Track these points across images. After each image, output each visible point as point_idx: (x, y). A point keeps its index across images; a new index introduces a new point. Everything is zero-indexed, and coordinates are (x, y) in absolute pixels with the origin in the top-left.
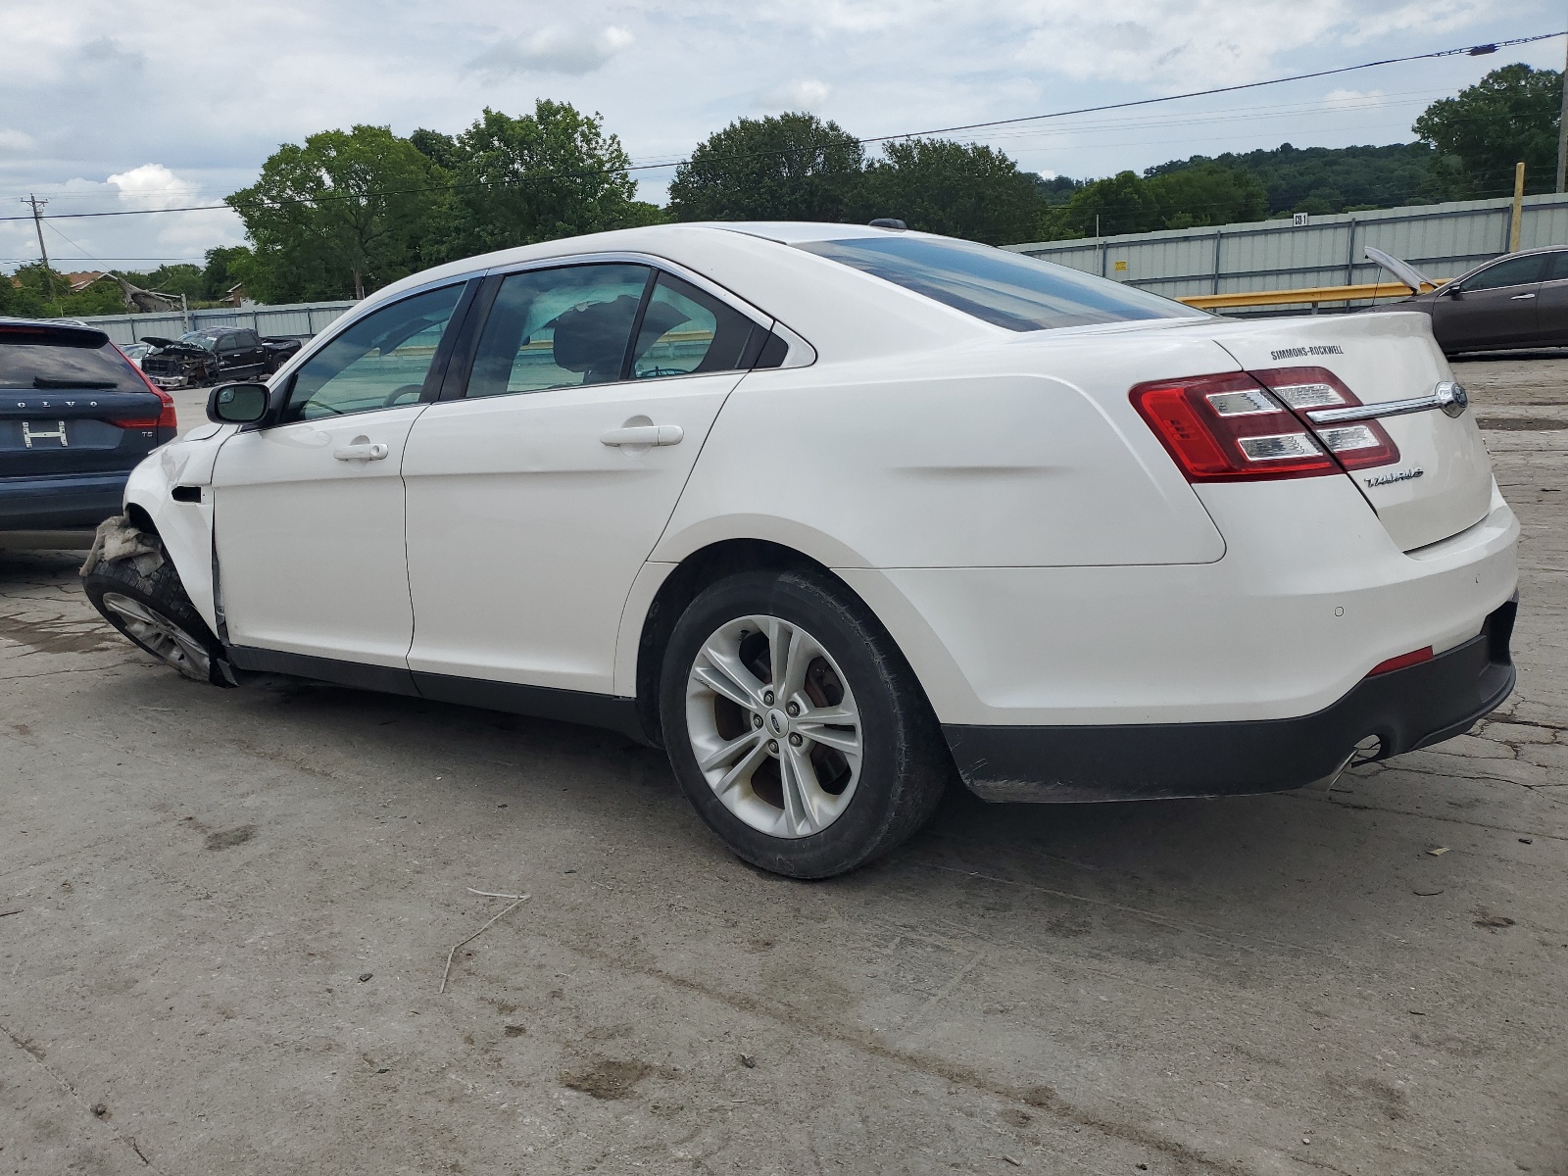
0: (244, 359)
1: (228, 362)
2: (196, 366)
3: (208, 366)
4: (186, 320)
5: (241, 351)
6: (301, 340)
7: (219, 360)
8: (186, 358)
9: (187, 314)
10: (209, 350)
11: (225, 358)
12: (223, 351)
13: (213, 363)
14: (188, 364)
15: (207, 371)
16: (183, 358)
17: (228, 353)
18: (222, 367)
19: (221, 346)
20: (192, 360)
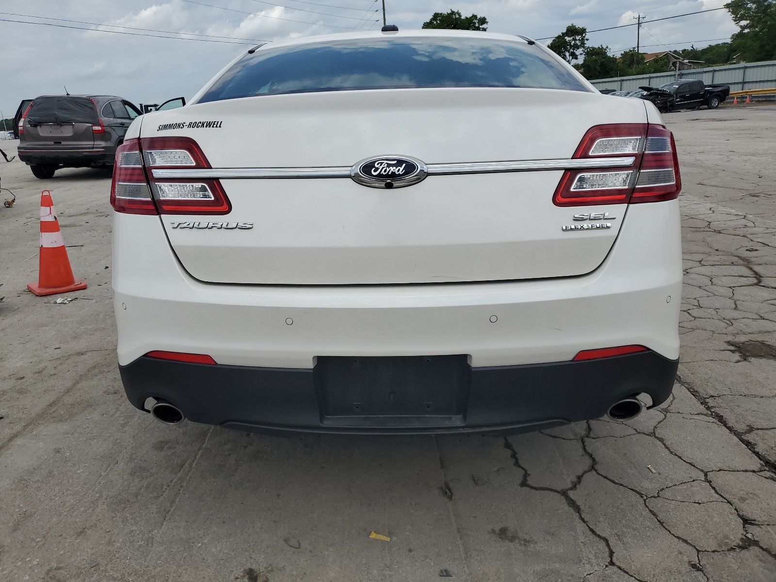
0: (692, 97)
1: (682, 99)
2: (663, 101)
3: (670, 101)
4: (676, 76)
5: (691, 93)
6: (730, 86)
7: (677, 98)
8: (659, 97)
9: (678, 72)
10: (672, 92)
11: (680, 97)
12: (680, 93)
13: (673, 100)
14: (659, 101)
15: (668, 104)
16: (658, 97)
17: (681, 94)
18: (677, 102)
19: (679, 91)
20: (662, 98)
